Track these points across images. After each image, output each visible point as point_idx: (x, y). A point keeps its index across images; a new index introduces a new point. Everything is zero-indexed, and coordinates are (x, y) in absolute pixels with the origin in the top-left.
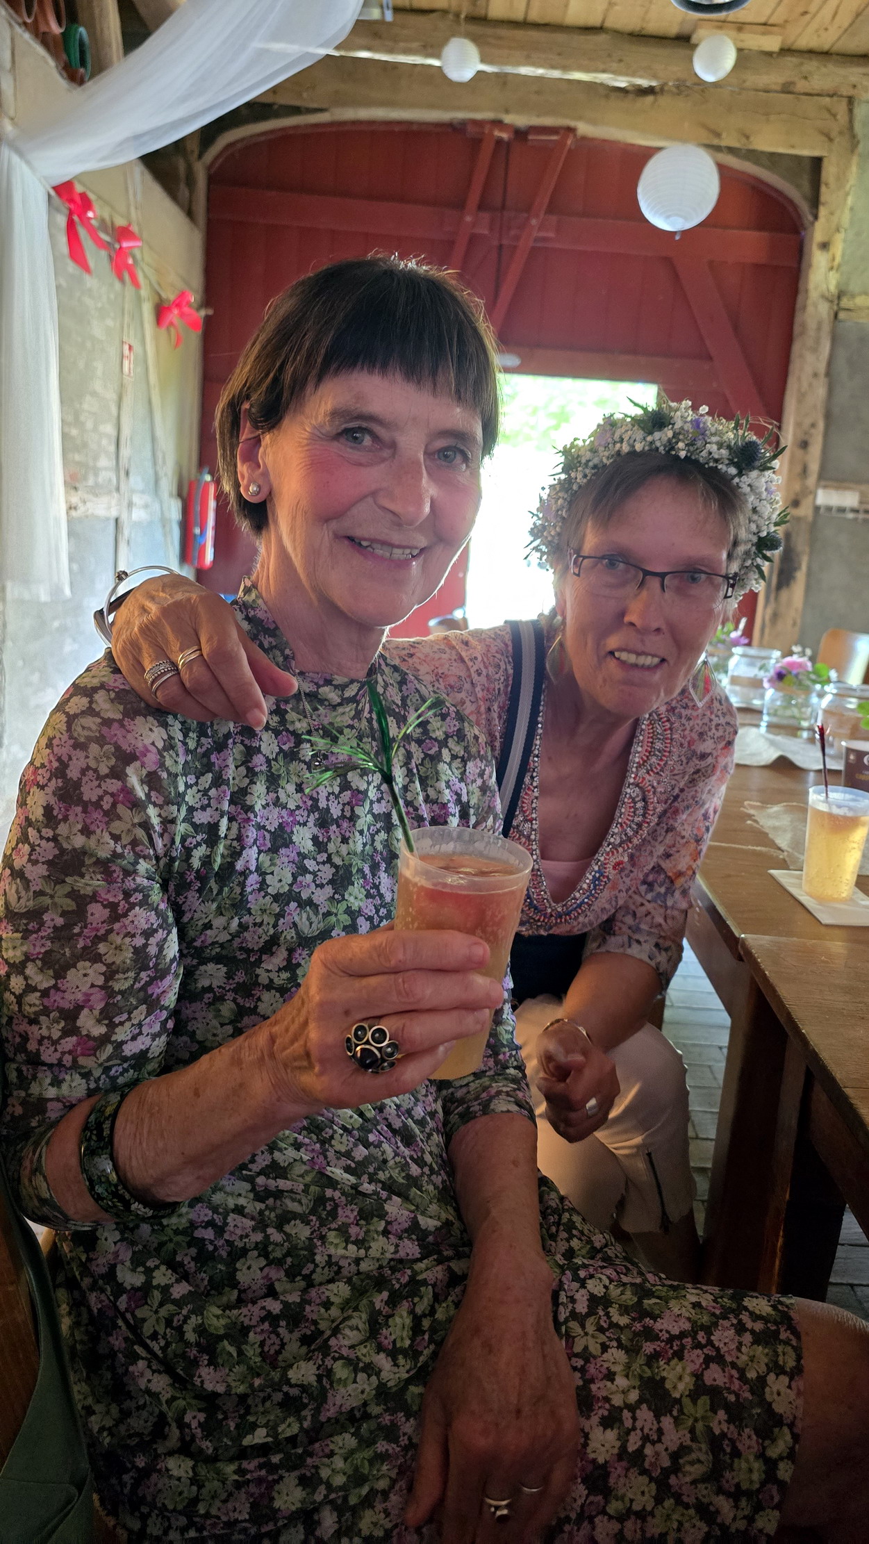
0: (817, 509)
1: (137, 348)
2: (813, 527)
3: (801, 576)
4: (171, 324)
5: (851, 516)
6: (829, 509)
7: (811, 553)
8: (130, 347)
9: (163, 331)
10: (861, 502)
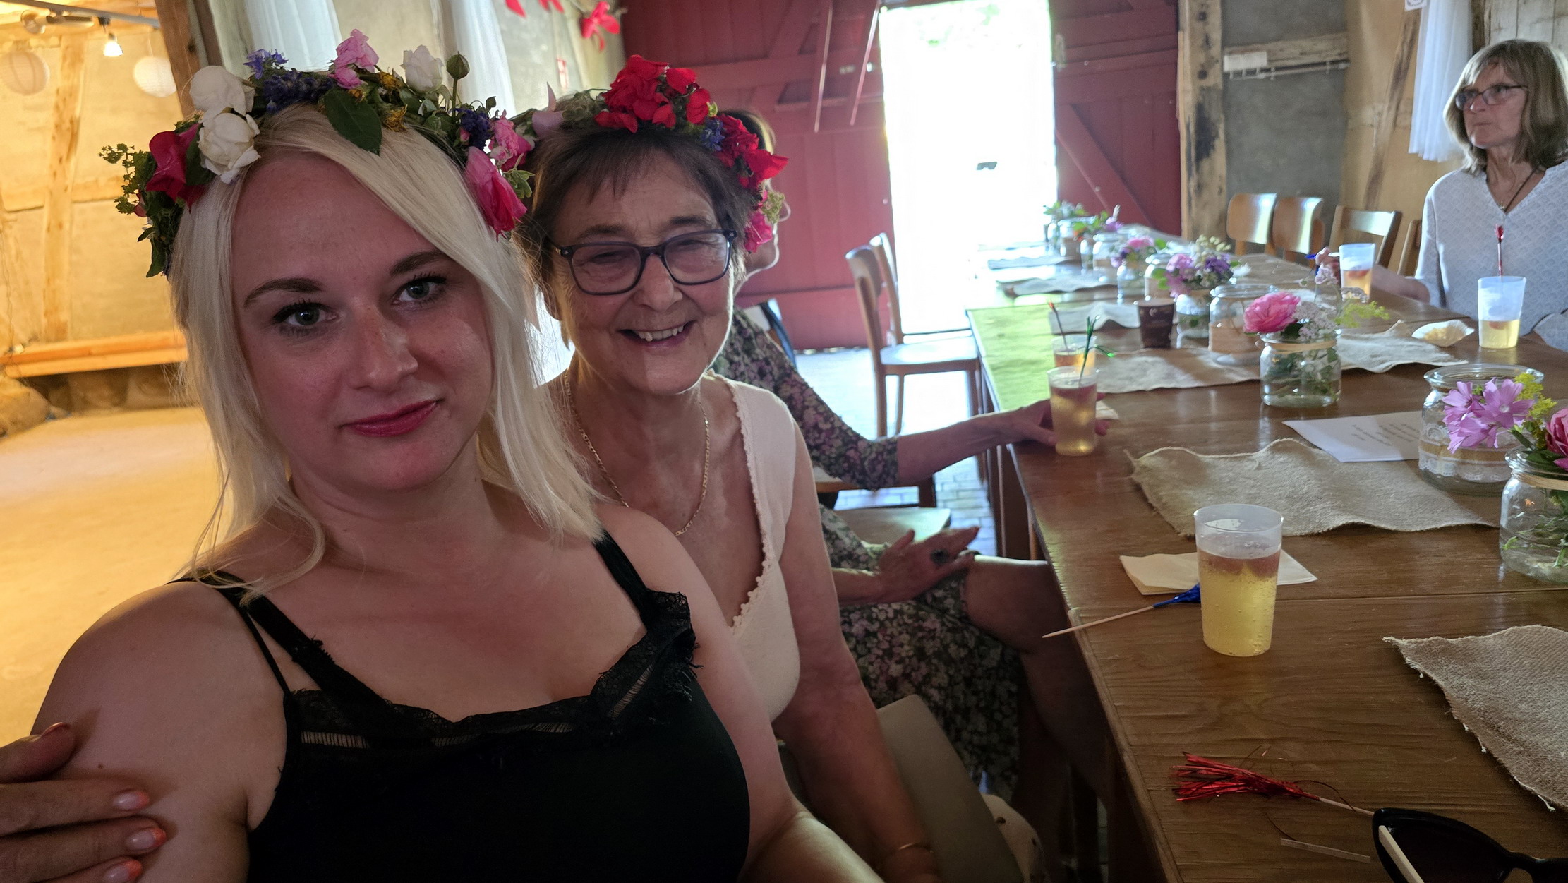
0: (1226, 76)
1: (570, 61)
2: (1225, 94)
3: (1220, 144)
4: (594, 32)
5: (1262, 76)
6: (1238, 73)
7: (1227, 119)
8: (564, 63)
9: (588, 40)
10: (1270, 61)
